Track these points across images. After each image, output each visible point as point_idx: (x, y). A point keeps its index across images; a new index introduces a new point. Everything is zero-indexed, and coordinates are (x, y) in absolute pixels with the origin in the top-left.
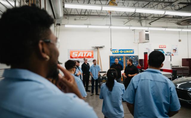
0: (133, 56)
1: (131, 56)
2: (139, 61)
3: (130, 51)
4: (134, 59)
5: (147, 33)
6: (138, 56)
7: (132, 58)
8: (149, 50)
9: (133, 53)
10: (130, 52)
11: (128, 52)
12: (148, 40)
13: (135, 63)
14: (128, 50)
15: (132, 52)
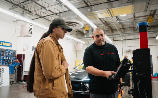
0: (11, 50)
1: (8, 50)
2: (16, 57)
3: (7, 43)
4: (11, 53)
5: (31, 27)
6: (15, 51)
7: (9, 52)
8: (28, 46)
9: (11, 46)
10: (7, 45)
11: (5, 45)
12: (31, 34)
13: (12, 58)
14: (4, 42)
15: (9, 45)
